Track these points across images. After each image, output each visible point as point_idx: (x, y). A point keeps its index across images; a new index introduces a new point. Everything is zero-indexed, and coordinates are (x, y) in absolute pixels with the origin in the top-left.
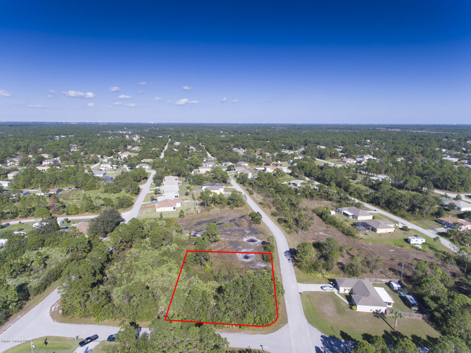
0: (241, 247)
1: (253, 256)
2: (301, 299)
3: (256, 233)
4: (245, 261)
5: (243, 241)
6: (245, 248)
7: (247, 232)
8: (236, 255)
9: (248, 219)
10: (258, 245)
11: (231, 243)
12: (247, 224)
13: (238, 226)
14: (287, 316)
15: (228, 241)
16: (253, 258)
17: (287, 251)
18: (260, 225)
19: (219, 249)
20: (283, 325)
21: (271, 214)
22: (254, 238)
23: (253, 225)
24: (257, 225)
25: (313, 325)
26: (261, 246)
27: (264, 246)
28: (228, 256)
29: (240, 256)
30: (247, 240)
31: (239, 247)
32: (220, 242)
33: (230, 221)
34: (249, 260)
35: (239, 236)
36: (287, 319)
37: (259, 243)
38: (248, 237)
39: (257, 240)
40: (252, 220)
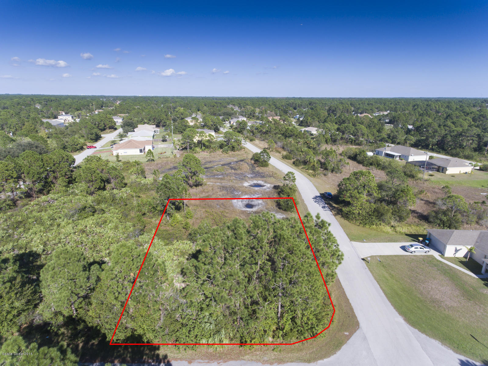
0: (240, 193)
1: (261, 204)
2: (371, 272)
3: (263, 177)
4: (247, 211)
5: (244, 186)
6: (246, 194)
7: (249, 176)
8: (232, 203)
9: (249, 163)
10: (268, 190)
11: (223, 188)
12: (249, 168)
13: (235, 169)
14: (352, 309)
15: (218, 186)
16: (260, 206)
17: (316, 197)
18: (267, 168)
19: (203, 195)
20: (351, 334)
21: (283, 158)
22: (260, 182)
23: (257, 169)
24: (263, 168)
25: (423, 332)
26: (273, 192)
27: (277, 191)
28: (217, 205)
29: (239, 204)
30: (249, 184)
31: (236, 193)
32: (204, 187)
33: (222, 165)
34: (254, 209)
35: (236, 180)
36: (354, 316)
37: (268, 188)
38: (250, 182)
39: (265, 184)
40: (254, 164)
